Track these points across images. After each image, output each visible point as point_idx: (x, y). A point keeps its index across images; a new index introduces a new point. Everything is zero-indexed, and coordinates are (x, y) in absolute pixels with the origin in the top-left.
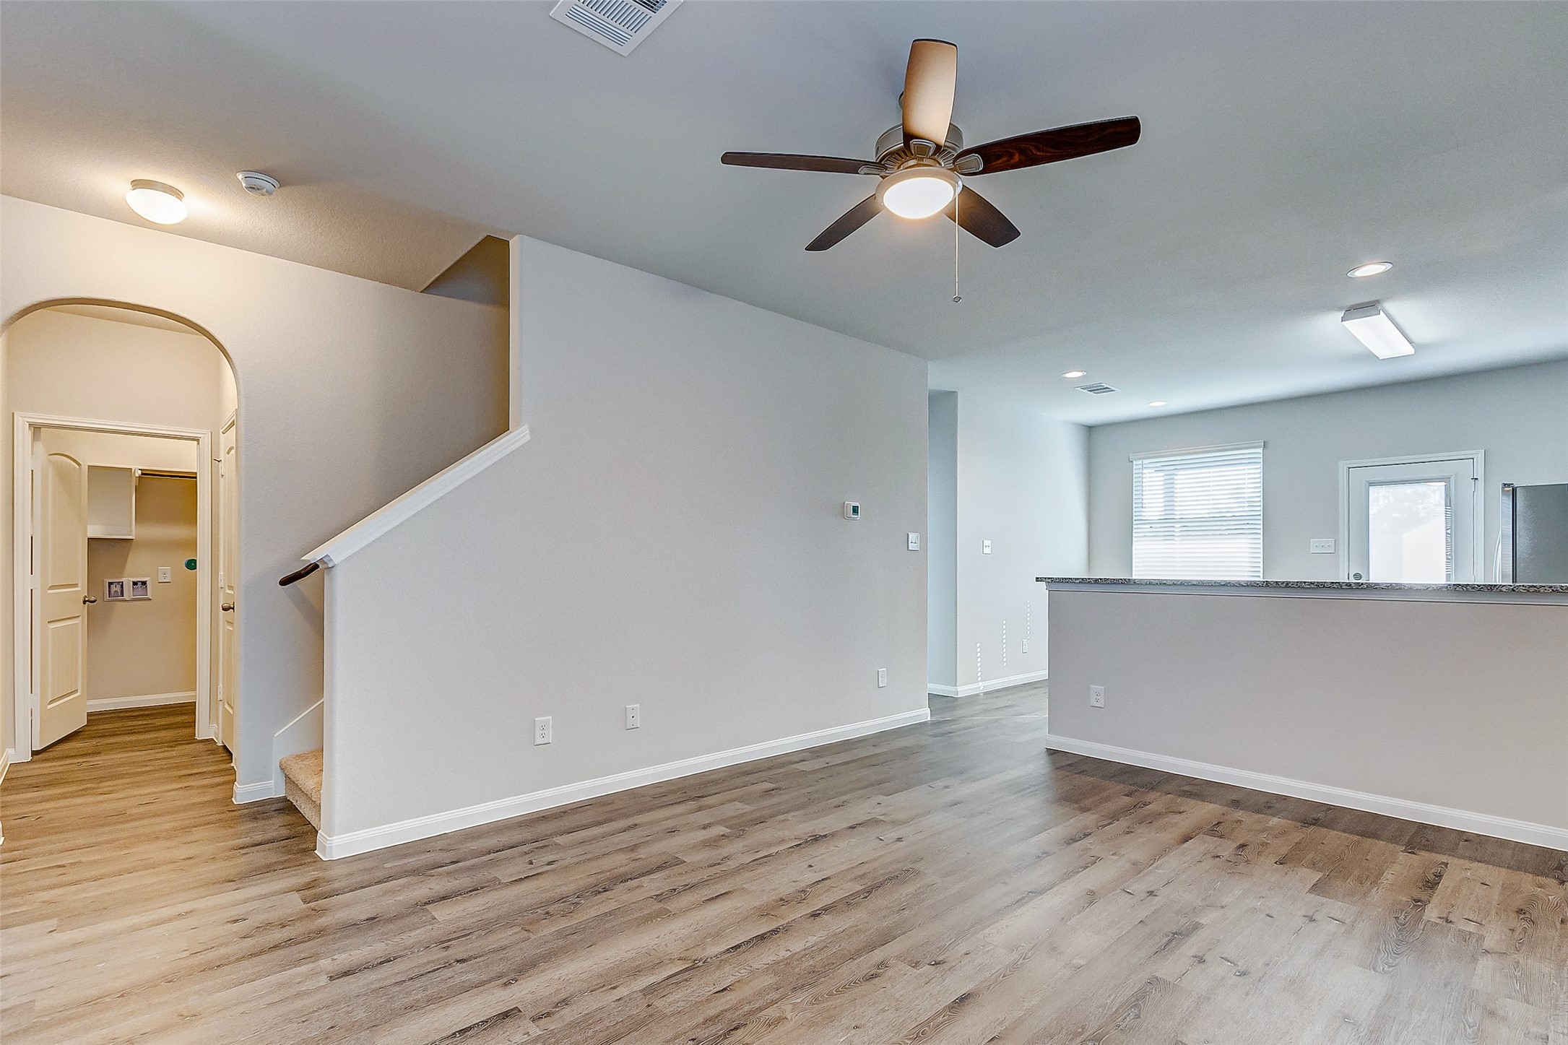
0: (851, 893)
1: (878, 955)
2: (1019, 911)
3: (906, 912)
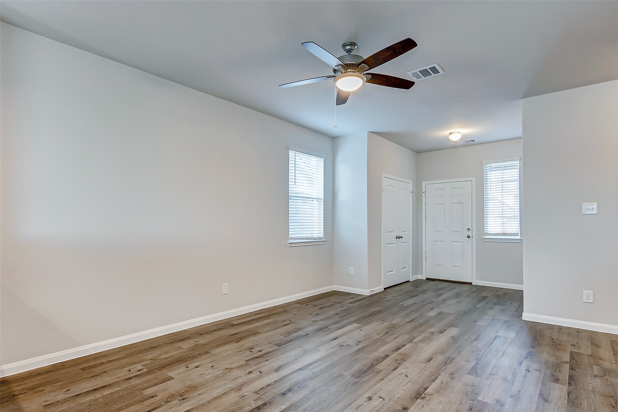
0: (379, 365)
1: (360, 346)
2: (311, 361)
3: (354, 358)
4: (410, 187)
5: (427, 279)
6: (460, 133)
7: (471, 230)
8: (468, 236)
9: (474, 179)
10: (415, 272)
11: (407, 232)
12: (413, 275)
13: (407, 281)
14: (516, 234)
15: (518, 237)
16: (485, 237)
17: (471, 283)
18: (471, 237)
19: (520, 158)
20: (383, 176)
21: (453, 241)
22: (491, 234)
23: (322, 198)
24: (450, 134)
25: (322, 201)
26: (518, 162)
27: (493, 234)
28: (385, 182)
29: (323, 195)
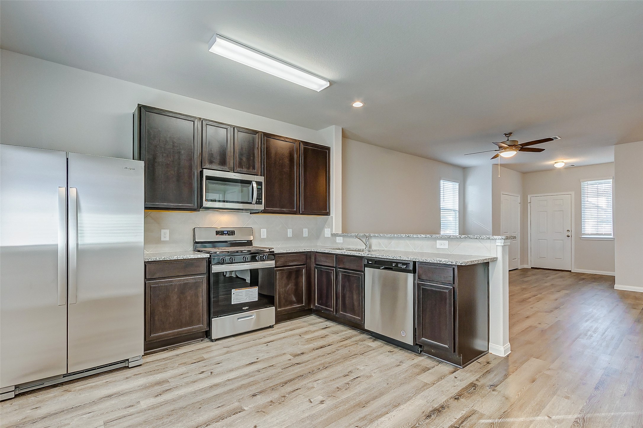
4: (519, 199)
5: (532, 268)
6: (563, 162)
7: (570, 231)
8: (568, 236)
9: (573, 193)
10: (522, 262)
11: (517, 233)
12: (521, 264)
13: (516, 269)
14: (610, 235)
15: (612, 237)
16: (583, 236)
17: (570, 271)
18: (570, 236)
19: (613, 177)
20: (501, 193)
21: (554, 239)
22: (589, 234)
23: (458, 209)
24: (555, 163)
25: (457, 211)
26: (611, 180)
27: (590, 234)
28: (503, 197)
29: (458, 208)
